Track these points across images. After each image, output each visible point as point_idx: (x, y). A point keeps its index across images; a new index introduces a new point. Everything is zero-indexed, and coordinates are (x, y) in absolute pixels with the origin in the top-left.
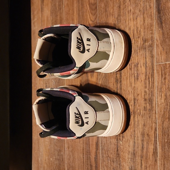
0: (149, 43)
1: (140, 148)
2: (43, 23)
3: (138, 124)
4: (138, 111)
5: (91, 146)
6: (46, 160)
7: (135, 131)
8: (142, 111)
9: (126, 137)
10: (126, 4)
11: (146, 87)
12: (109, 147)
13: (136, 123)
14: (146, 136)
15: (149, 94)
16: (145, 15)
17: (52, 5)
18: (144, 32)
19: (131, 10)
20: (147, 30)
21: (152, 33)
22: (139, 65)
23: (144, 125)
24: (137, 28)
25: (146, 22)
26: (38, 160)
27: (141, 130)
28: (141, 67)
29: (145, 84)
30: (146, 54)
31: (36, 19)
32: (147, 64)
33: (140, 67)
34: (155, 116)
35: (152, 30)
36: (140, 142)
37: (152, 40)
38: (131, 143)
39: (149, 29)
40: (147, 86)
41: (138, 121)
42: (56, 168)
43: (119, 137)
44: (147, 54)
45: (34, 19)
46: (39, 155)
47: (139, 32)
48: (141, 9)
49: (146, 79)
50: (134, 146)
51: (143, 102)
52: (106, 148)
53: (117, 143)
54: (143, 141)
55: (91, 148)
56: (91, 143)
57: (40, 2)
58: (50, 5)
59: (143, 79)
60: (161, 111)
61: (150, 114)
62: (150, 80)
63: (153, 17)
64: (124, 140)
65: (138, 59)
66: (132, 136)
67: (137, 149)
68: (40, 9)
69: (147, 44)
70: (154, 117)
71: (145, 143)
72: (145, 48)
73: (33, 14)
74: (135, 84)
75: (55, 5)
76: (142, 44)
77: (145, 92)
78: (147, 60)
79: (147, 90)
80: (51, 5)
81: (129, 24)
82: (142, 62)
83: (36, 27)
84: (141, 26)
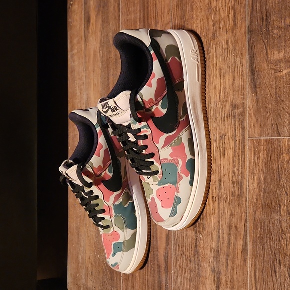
0: (239, 111)
1: (226, 244)
2: (87, 59)
3: (224, 213)
4: (225, 196)
5: (159, 240)
6: (91, 258)
7: (219, 222)
8: (229, 197)
9: (208, 230)
10: (211, 54)
11: (235, 167)
12: (185, 242)
13: (222, 212)
14: (234, 229)
15: (239, 176)
16: (236, 74)
17: (103, 35)
18: (234, 96)
19: (217, 65)
20: (237, 93)
21: (243, 99)
22: (227, 138)
23: (232, 215)
24: (225, 89)
25: (236, 82)
26: (78, 258)
27: (228, 221)
28: (229, 140)
29: (234, 162)
30: (235, 124)
31: (76, 51)
32: (237, 137)
33: (227, 140)
34: (246, 204)
35: (244, 95)
36: (226, 236)
37: (243, 107)
38: (215, 238)
39: (239, 93)
40: (237, 165)
41: (224, 209)
42: (106, 269)
43: (198, 229)
44: (237, 125)
45: (72, 51)
46: (80, 251)
47: (227, 94)
48: (230, 65)
49: (235, 156)
50: (218, 241)
51: (231, 186)
52: (180, 243)
53: (196, 236)
54: (229, 235)
55: (159, 242)
56: (159, 235)
57: (83, 27)
58: (99, 34)
59: (231, 156)
60: (253, 199)
61: (239, 201)
62: (241, 159)
63: (245, 78)
64: (205, 233)
65: (225, 130)
66: (216, 228)
67: (222, 245)
68: (84, 38)
69: (237, 111)
70: (244, 206)
71: (232, 238)
72: (235, 117)
73: (71, 42)
74: (221, 161)
75: (107, 36)
76: (231, 110)
77: (234, 173)
78: (237, 132)
79: (236, 170)
80: (102, 35)
81: (214, 81)
82: (230, 133)
83: (76, 63)
84: (230, 87)
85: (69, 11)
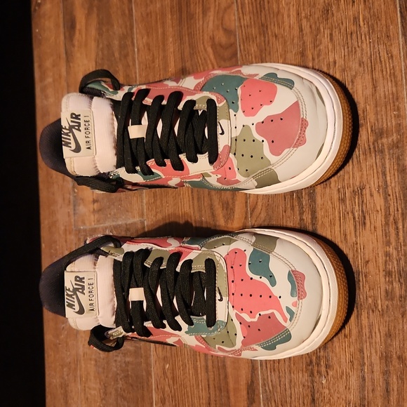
0: (390, 139)
1: (380, 391)
3: (371, 332)
4: (370, 300)
5: (231, 394)
7: (361, 351)
8: (379, 302)
9: (336, 366)
10: (322, 47)
11: (388, 243)
12: (288, 393)
13: (366, 331)
14: (395, 362)
15: (398, 261)
16: (377, 75)
17: (101, 46)
18: (376, 114)
19: (335, 63)
20: (383, 108)
21: (398, 116)
22: (367, 192)
23: (389, 335)
25: (381, 89)
27: (380, 348)
28: (372, 195)
29: (386, 235)
30: (383, 165)
31: (50, 80)
32: (390, 188)
33: (368, 196)
35: (398, 109)
36: (378, 375)
37: (398, 131)
38: (354, 381)
39: (388, 108)
40: (393, 240)
41: (371, 326)
43: (316, 368)
44: (387, 166)
45: (42, 80)
48: (365, 59)
49: (387, 224)
50: (362, 388)
51: (383, 279)
52: (277, 397)
53: (313, 382)
54: (386, 373)
55: (232, 399)
56: (231, 385)
57: (62, 37)
58: (93, 45)
59: (379, 224)
61: (402, 306)
62: (401, 227)
63: (399, 78)
64: (331, 373)
65: (361, 177)
66: (356, 363)
67: (371, 395)
68: (64, 56)
69: (385, 140)
71: (394, 379)
72: (382, 152)
73: (40, 66)
74: (356, 236)
75: (109, 46)
76: (371, 139)
77: (387, 254)
78: (388, 178)
79: (391, 250)
80: (98, 46)
82: (374, 183)
84: (366, 99)
85: (35, 16)
